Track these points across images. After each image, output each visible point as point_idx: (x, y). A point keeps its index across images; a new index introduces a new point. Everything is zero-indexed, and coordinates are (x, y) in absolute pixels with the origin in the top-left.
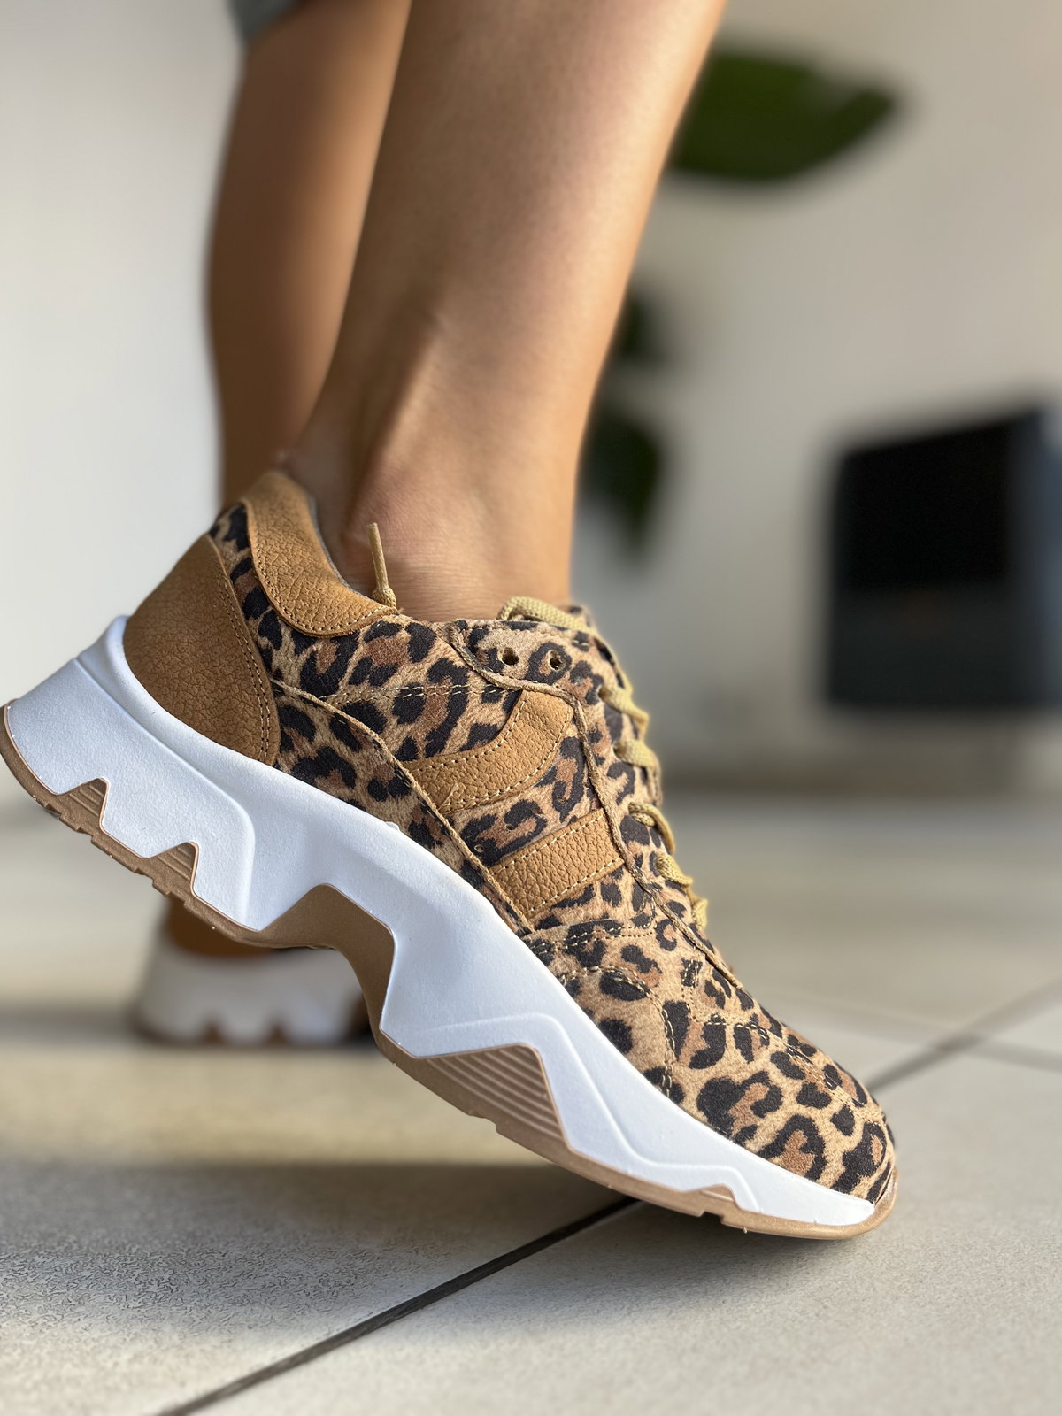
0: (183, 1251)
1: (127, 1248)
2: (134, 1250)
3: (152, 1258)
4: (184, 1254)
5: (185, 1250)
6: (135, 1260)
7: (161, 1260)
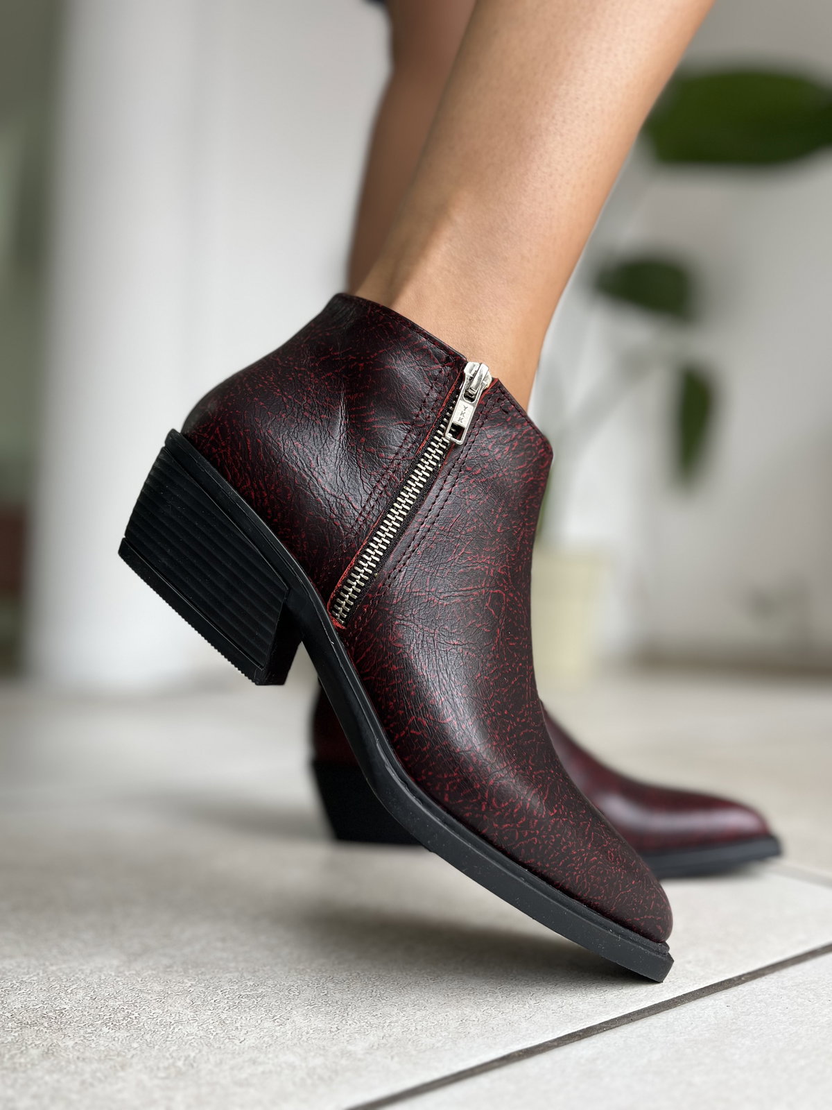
0: (212, 1034)
1: (172, 1027)
2: (176, 1030)
3: (188, 1038)
4: (212, 1037)
5: (215, 1034)
6: (175, 1038)
7: (193, 1041)
